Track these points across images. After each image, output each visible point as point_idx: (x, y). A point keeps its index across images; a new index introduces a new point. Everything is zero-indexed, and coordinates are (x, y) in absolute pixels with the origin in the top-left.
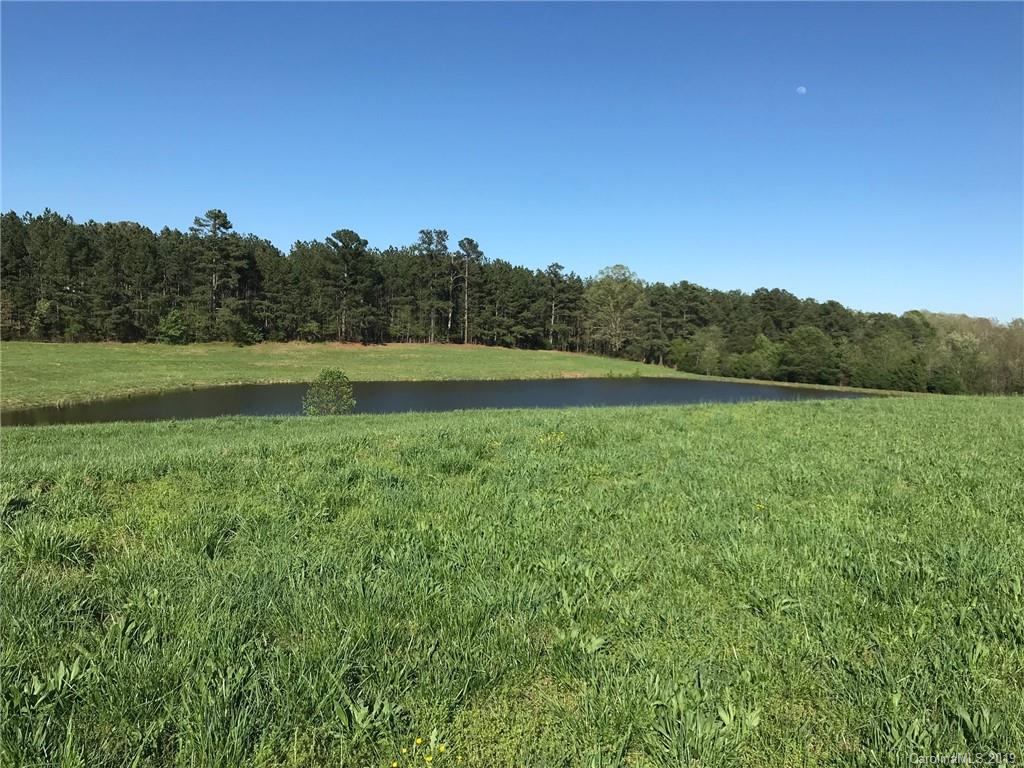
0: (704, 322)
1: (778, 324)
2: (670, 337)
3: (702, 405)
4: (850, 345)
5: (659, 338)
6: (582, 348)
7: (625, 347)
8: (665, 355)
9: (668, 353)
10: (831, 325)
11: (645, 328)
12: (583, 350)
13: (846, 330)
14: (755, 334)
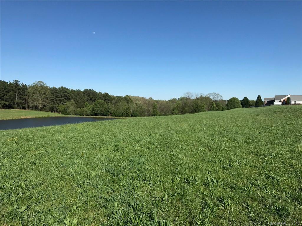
0: (69, 99)
1: (91, 99)
2: (59, 104)
3: (67, 125)
4: (111, 105)
5: (55, 104)
6: (28, 108)
7: (43, 107)
8: (57, 109)
9: (58, 109)
10: (106, 100)
11: (50, 101)
12: (29, 109)
13: (110, 100)
14: (85, 102)
